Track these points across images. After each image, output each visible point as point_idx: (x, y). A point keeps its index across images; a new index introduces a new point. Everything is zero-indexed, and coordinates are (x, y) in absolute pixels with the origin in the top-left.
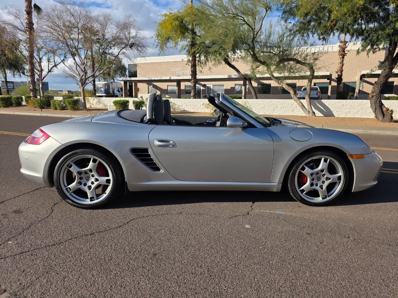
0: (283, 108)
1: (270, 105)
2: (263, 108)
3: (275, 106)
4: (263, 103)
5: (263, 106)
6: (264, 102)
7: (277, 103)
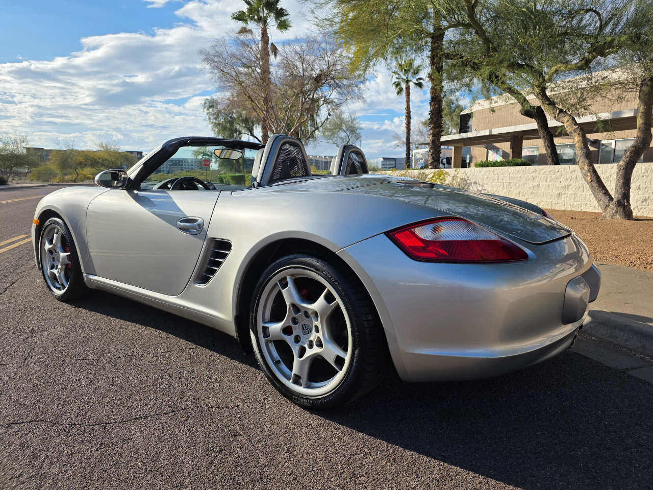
0: (581, 189)
1: (551, 181)
2: (536, 188)
3: (563, 184)
4: (536, 177)
5: (535, 184)
6: (538, 172)
7: (567, 176)
